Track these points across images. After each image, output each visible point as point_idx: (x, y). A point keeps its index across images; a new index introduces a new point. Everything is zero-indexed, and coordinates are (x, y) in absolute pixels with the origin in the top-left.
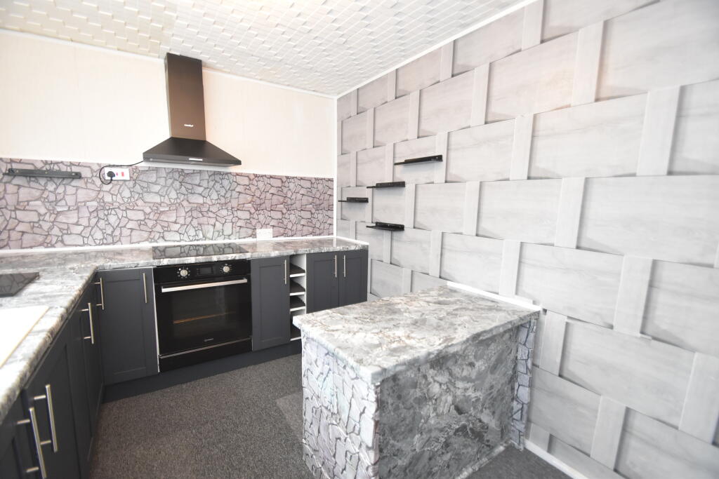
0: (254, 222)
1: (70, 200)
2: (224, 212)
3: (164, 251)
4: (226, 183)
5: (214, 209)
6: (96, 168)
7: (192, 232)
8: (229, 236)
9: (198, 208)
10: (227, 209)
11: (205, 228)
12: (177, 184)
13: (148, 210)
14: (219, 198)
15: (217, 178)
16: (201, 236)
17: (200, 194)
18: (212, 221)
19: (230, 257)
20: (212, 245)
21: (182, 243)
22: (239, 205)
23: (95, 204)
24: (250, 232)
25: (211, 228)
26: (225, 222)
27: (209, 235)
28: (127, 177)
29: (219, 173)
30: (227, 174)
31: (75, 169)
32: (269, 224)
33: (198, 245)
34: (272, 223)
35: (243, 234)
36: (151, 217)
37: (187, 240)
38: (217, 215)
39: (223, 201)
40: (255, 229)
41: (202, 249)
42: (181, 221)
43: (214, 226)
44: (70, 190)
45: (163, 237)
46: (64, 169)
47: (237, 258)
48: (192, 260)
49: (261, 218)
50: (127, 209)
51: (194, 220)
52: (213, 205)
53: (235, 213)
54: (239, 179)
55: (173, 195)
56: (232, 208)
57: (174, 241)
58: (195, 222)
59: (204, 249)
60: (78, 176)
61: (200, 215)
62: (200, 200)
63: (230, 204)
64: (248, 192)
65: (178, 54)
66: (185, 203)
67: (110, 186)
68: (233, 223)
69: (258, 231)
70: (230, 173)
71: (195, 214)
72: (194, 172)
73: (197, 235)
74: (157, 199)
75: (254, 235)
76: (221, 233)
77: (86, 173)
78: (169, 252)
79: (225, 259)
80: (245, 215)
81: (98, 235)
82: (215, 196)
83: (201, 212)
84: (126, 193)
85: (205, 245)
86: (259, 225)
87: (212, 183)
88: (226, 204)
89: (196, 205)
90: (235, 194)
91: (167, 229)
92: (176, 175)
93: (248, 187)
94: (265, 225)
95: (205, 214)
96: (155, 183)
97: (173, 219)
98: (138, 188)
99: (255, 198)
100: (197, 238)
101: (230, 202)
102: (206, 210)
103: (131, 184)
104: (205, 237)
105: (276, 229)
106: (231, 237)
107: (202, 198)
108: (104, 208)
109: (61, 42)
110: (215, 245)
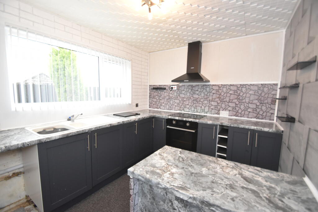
0: (219, 107)
1: (163, 96)
2: (206, 102)
3: (183, 115)
4: (208, 89)
5: (202, 100)
6: (169, 86)
7: (193, 109)
8: (207, 112)
9: (196, 100)
10: (207, 100)
11: (198, 108)
12: (190, 90)
13: (180, 100)
14: (204, 96)
15: (204, 87)
16: (196, 111)
17: (197, 94)
18: (201, 105)
19: (190, 120)
20: (199, 115)
21: (189, 113)
22: (213, 99)
23: (168, 97)
24: (217, 112)
25: (200, 108)
26: (206, 106)
27: (199, 111)
28: (176, 89)
29: (206, 85)
30: (209, 85)
31: (165, 87)
32: (227, 109)
33: (194, 114)
34: (229, 109)
35: (213, 112)
36: (181, 102)
37: (191, 112)
38: (203, 103)
39: (206, 97)
40: (220, 111)
41: (195, 116)
42: (190, 104)
43: (201, 107)
44: (163, 93)
45: (184, 110)
46: (163, 87)
47: (193, 121)
48: (177, 118)
49: (223, 106)
50: (175, 99)
51: (194, 104)
52: (202, 98)
53: (210, 102)
54: (214, 87)
55: (188, 94)
56: (210, 100)
57: (187, 111)
58: (194, 105)
59: (196, 116)
60: (165, 89)
61: (196, 103)
62: (197, 96)
63: (209, 98)
64: (217, 93)
65: (191, 42)
66: (192, 98)
67: (172, 91)
68: (209, 107)
69: (221, 112)
70: (210, 85)
71: (195, 102)
72: (196, 85)
73: (194, 110)
74: (183, 96)
75: (219, 114)
76: (203, 111)
77: (167, 88)
78: (185, 115)
79: (188, 120)
80: (215, 104)
81: (168, 107)
82: (203, 95)
83: (197, 101)
84: (175, 94)
85: (197, 115)
86: (221, 109)
87: (202, 89)
88: (207, 98)
89: (195, 98)
90: (211, 94)
91: (185, 107)
92: (190, 87)
93: (218, 91)
94: (225, 109)
95: (198, 102)
96: (183, 90)
97: (187, 104)
98: (179, 92)
99: (221, 96)
100: (194, 112)
101: (209, 97)
102: (199, 100)
103: (177, 91)
104: (197, 112)
105: (231, 112)
106: (207, 113)
107: (198, 95)
108: (170, 98)
109: (165, 51)
110: (201, 115)
